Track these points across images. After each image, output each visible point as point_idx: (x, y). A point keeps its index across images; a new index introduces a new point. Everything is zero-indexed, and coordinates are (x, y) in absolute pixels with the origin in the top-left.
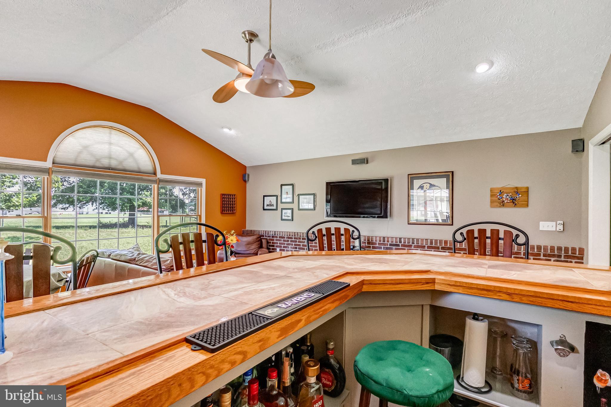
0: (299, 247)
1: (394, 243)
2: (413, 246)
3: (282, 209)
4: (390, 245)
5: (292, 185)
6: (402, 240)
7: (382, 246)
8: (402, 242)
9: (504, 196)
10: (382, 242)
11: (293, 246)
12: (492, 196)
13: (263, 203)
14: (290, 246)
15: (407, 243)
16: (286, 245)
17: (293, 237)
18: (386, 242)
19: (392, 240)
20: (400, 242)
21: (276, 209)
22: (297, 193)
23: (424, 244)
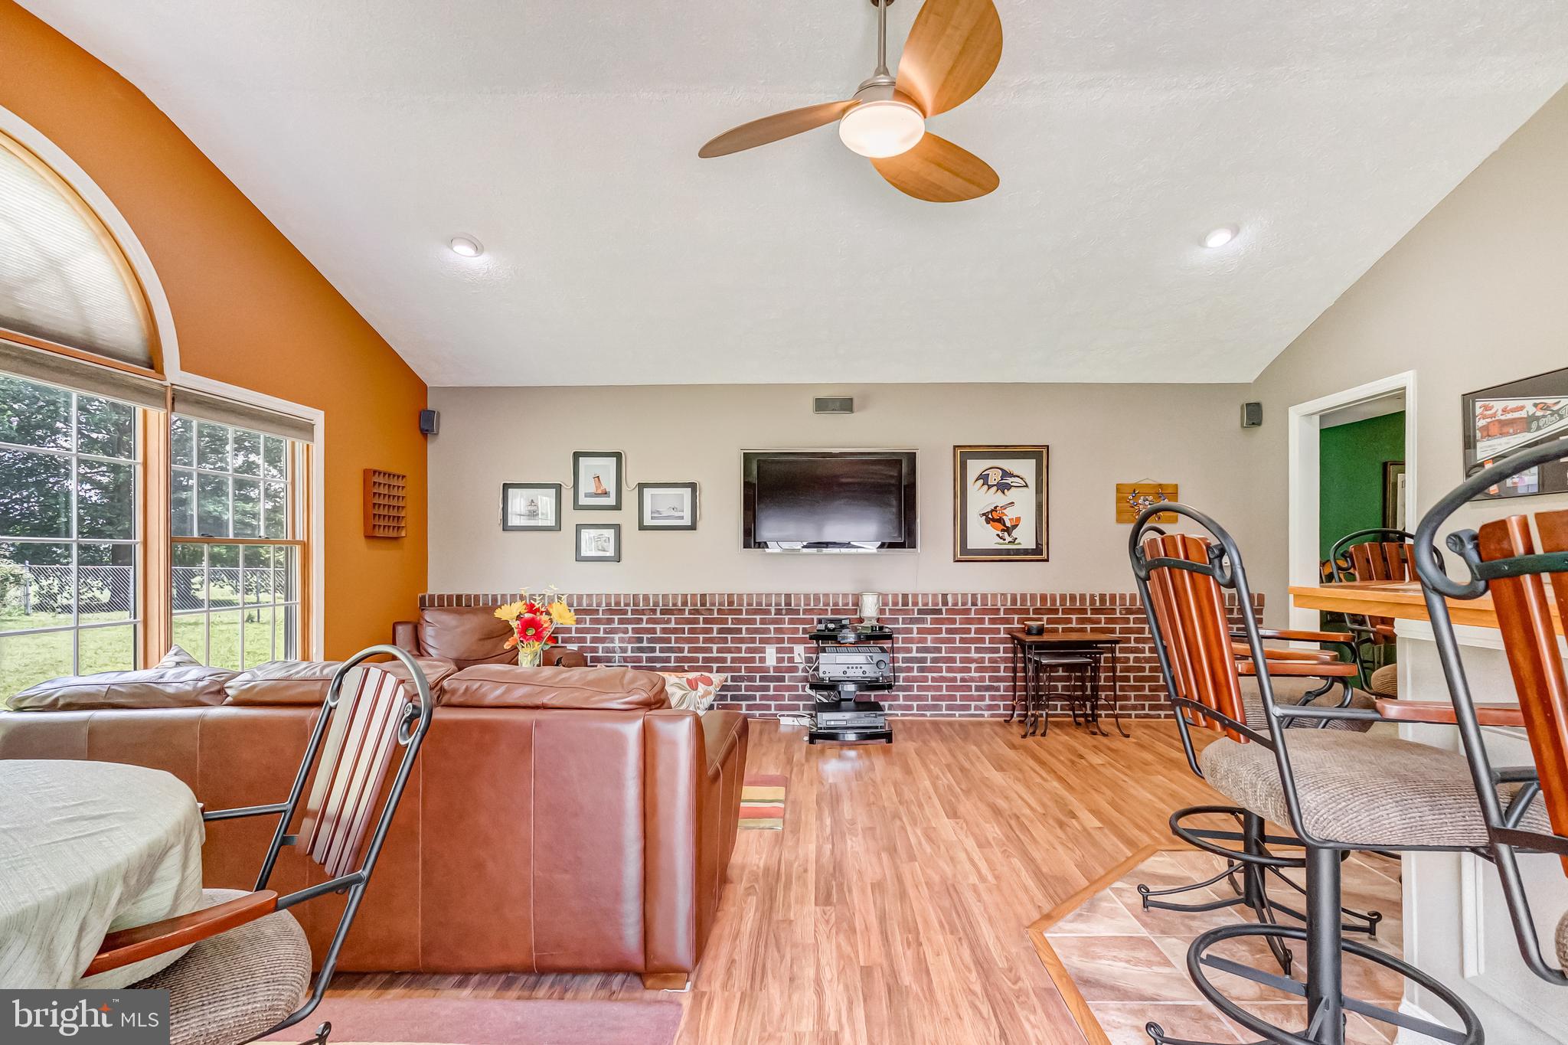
0: (649, 636)
1: (930, 606)
2: (973, 611)
3: (579, 528)
4: (920, 612)
5: (618, 456)
6: (950, 599)
7: (900, 617)
8: (950, 604)
9: (1140, 501)
10: (900, 607)
11: (630, 634)
12: (1119, 500)
13: (501, 506)
14: (616, 637)
15: (960, 604)
16: (601, 635)
17: (629, 609)
18: (910, 606)
19: (925, 601)
20: (945, 603)
21: (558, 527)
22: (631, 480)
23: (999, 604)
